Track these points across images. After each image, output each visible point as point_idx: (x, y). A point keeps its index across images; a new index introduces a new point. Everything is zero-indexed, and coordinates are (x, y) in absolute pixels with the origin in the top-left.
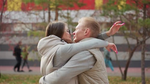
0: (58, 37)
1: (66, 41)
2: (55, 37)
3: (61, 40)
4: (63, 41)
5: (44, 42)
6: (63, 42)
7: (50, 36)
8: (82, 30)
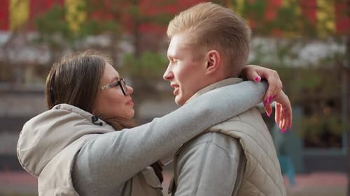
0: (82, 111)
1: (110, 121)
2: (71, 111)
3: (94, 121)
4: (100, 121)
5: (36, 128)
6: (101, 124)
7: (53, 110)
8: (194, 60)
